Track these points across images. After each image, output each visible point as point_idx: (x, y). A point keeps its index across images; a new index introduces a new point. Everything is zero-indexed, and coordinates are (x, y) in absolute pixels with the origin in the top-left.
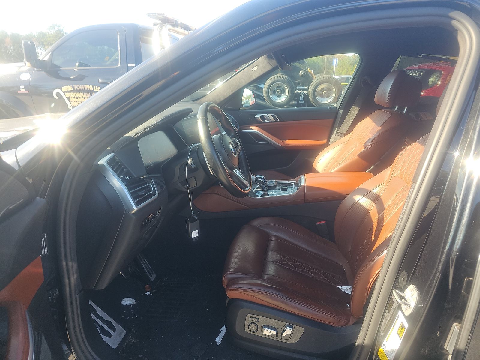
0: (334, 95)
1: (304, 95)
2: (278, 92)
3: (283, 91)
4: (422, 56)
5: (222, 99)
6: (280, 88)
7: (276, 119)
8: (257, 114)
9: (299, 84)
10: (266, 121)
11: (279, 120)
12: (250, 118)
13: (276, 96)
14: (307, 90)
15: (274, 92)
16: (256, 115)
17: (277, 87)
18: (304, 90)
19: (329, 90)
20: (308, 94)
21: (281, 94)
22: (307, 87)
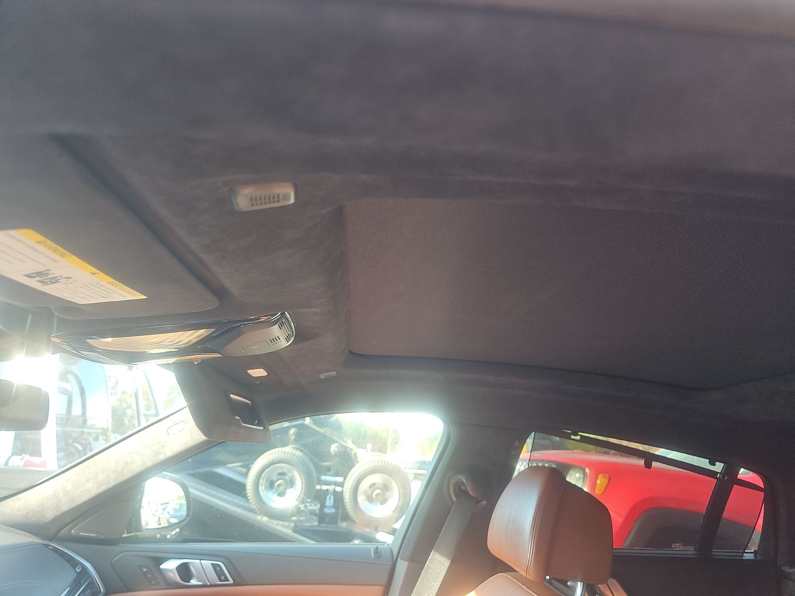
0: (394, 500)
1: (335, 493)
2: (279, 485)
3: (291, 483)
4: (578, 438)
5: (65, 508)
6: (283, 477)
7: (223, 578)
8: (169, 559)
9: (327, 470)
10: (193, 582)
11: (231, 581)
12: (144, 570)
13: (274, 493)
14: (341, 485)
15: (271, 485)
16: (167, 559)
17: (279, 474)
18: (336, 484)
19: (386, 487)
20: (342, 492)
21: (286, 489)
22: (340, 479)
